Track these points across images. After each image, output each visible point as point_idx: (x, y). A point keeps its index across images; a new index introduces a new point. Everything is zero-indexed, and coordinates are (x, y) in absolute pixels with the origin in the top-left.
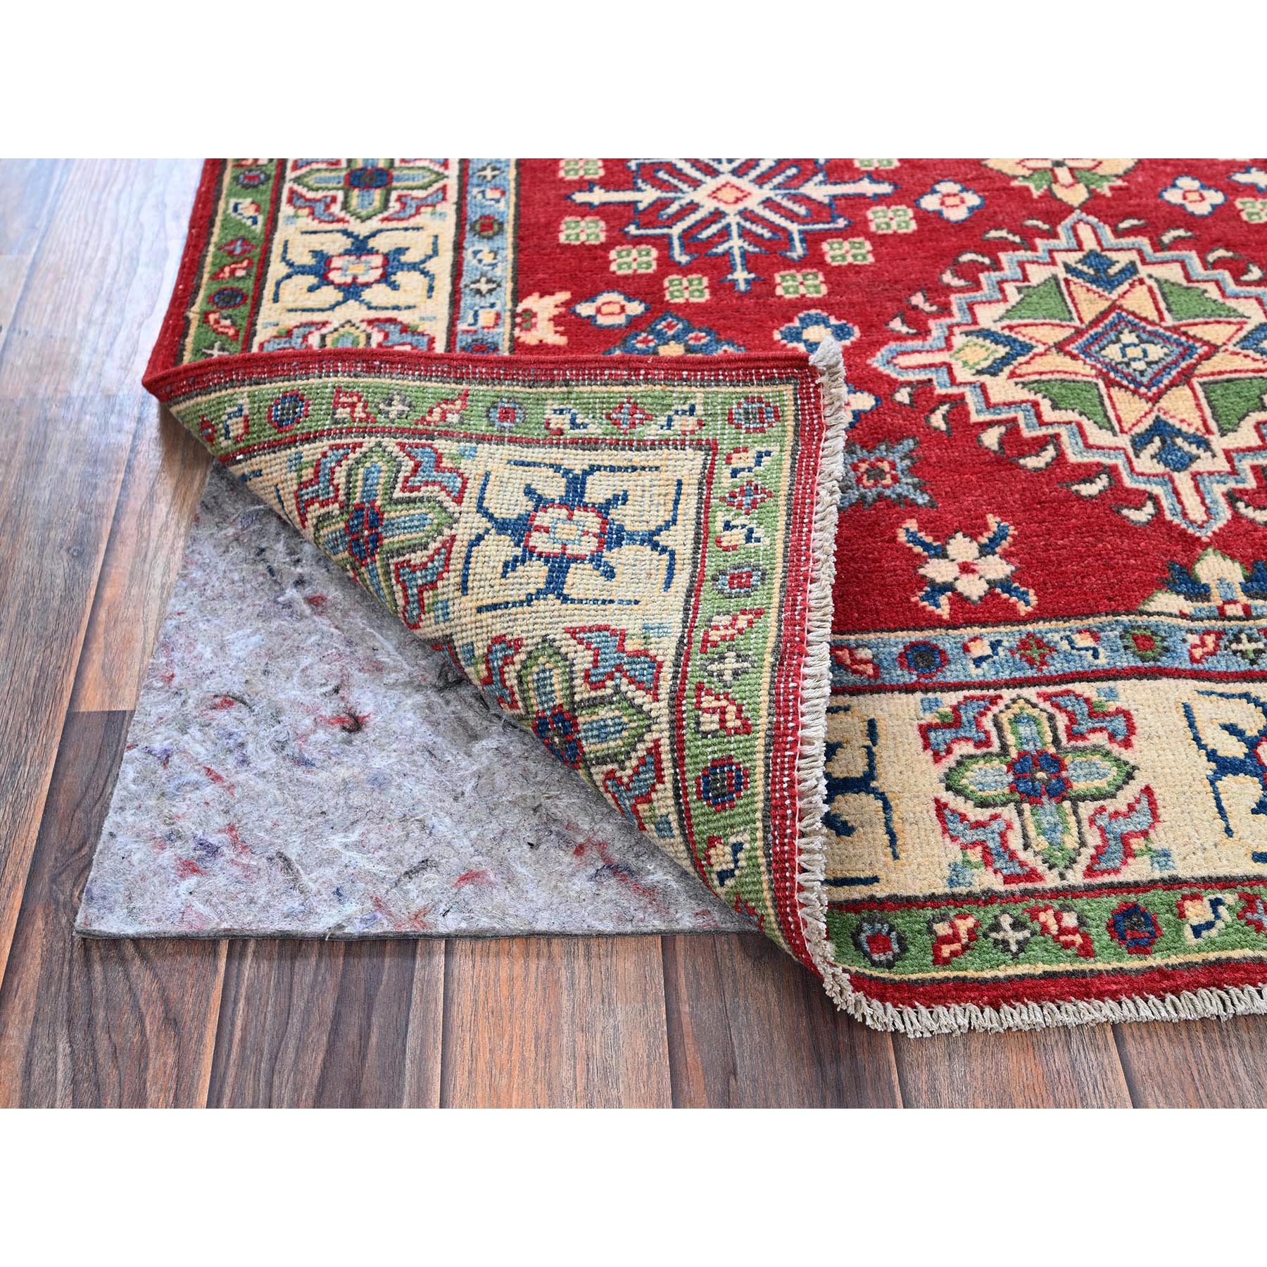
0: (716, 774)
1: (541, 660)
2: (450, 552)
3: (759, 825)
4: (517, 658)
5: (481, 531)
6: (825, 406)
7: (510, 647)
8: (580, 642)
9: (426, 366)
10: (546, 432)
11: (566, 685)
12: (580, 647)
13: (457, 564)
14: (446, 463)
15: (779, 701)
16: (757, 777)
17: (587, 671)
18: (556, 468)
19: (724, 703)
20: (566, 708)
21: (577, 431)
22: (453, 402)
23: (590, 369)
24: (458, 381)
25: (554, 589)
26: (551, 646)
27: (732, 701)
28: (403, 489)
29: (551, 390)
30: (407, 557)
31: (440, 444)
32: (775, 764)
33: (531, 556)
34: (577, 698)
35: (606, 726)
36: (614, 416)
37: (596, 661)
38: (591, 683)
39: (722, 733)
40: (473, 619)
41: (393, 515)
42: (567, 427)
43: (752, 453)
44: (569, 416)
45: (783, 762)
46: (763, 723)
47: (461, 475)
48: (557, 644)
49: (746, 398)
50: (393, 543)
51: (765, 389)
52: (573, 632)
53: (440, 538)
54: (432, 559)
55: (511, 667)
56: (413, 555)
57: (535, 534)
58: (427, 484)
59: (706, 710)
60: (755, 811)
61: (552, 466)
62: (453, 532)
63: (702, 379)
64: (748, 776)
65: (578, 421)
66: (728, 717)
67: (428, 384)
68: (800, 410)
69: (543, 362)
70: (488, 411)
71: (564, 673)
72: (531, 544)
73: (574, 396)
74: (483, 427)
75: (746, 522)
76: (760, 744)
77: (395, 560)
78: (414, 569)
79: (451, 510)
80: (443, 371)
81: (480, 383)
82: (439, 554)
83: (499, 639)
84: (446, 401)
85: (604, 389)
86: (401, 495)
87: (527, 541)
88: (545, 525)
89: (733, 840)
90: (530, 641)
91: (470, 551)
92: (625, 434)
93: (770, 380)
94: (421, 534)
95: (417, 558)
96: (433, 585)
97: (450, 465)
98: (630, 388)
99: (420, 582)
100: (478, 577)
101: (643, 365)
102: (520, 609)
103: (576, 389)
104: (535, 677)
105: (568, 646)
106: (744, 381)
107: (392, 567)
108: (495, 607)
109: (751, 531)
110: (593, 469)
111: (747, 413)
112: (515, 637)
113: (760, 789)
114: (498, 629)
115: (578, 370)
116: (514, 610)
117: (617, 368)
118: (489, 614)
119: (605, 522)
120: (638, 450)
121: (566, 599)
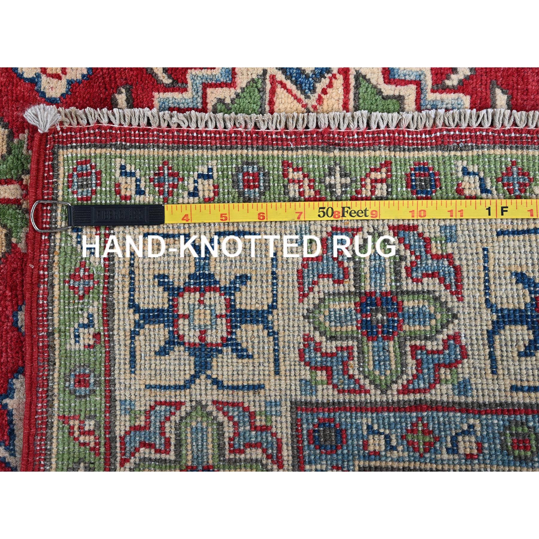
0: (416, 185)
1: (322, 319)
2: (228, 403)
3: (453, 153)
4: (318, 339)
5: (209, 381)
6: (78, 123)
7: (309, 346)
8: (311, 290)
9: (35, 455)
10: (98, 347)
11: (342, 298)
12: (316, 289)
13: (238, 396)
14: (141, 421)
15: (369, 144)
16: (421, 156)
17: (334, 282)
18: (134, 334)
19: (368, 181)
20: (358, 299)
21: (96, 322)
22: (72, 428)
23: (38, 316)
24: (49, 426)
25: (263, 317)
26: (313, 312)
27: (367, 175)
28: (167, 452)
29: (57, 347)
30: (226, 440)
31: (120, 429)
32: (413, 144)
33: (232, 339)
34: (353, 289)
35: (375, 267)
36: (81, 293)
37: (328, 276)
38: (345, 277)
39: (389, 180)
40: (283, 378)
41: (190, 457)
42: (92, 330)
43: (122, 180)
44: (81, 330)
45: (413, 139)
46: (383, 154)
47: (152, 408)
48: (311, 307)
49: (69, 187)
50: (213, 455)
51: (61, 171)
52: (303, 296)
53: (215, 414)
54: (231, 418)
55: (324, 344)
56: (226, 435)
57: (209, 340)
58: (163, 434)
59: (373, 192)
60: (443, 157)
61: (132, 338)
62: (210, 403)
63: (50, 223)
64: (419, 164)
65: (86, 321)
66: (379, 177)
67: (54, 451)
68: (82, 144)
69: (32, 356)
70: (80, 397)
71: (334, 300)
72: (219, 341)
73: (62, 328)
74: (98, 398)
75: (191, 180)
76: (399, 155)
77: (227, 452)
78: (237, 434)
79: (188, 409)
80: (41, 440)
81: (52, 406)
82: (228, 412)
83: (302, 354)
84: (71, 433)
85: (56, 302)
86: (172, 453)
87: (217, 345)
88: (198, 334)
89: (460, 174)
90: (307, 329)
91: (228, 387)
92: (98, 282)
93: (54, 168)
94: (210, 430)
95: (229, 431)
96: (252, 415)
97: (143, 418)
98: (56, 282)
99: (248, 428)
100: (251, 377)
101: (35, 272)
102: (281, 339)
103: (56, 326)
104: (333, 324)
105: (313, 298)
106: (53, 189)
107: (232, 456)
108: (276, 361)
109: (200, 176)
110: (133, 305)
111: (82, 186)
112: (302, 341)
113: (430, 153)
114: (294, 355)
115: (38, 326)
116: (281, 344)
117: (38, 293)
118: (282, 364)
119: (187, 289)
120: (113, 271)
121: (272, 307)
